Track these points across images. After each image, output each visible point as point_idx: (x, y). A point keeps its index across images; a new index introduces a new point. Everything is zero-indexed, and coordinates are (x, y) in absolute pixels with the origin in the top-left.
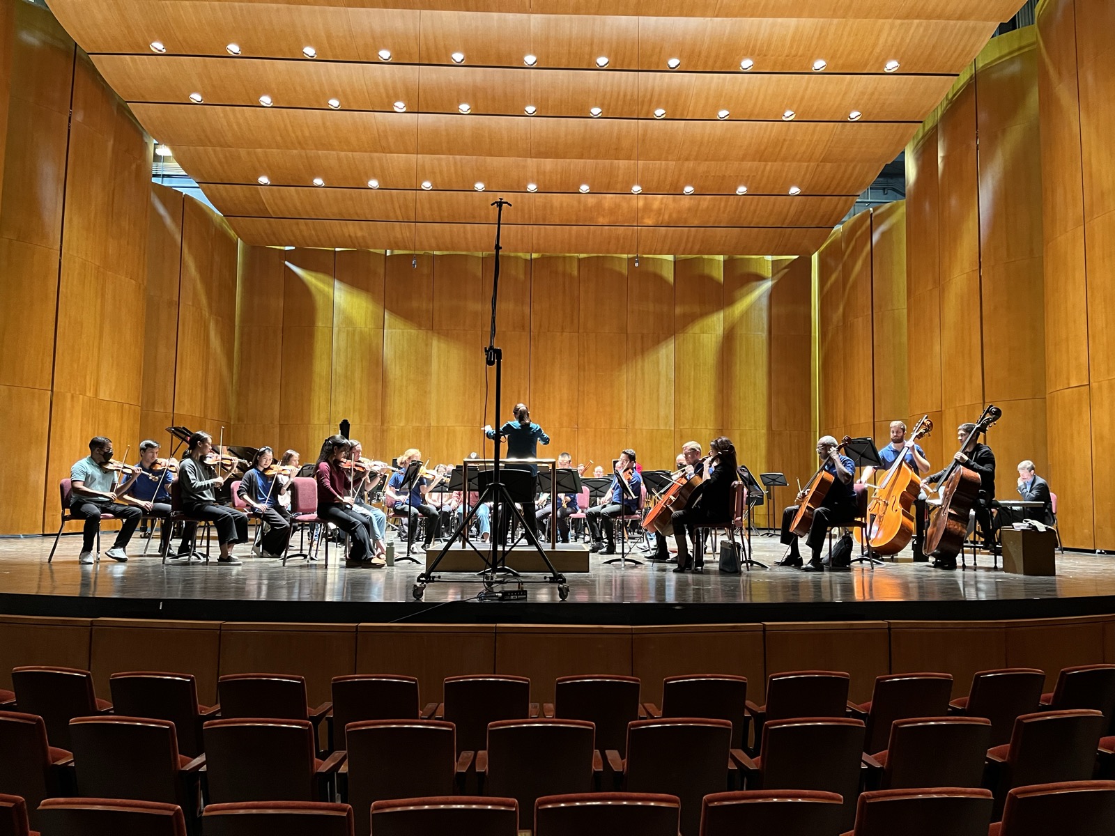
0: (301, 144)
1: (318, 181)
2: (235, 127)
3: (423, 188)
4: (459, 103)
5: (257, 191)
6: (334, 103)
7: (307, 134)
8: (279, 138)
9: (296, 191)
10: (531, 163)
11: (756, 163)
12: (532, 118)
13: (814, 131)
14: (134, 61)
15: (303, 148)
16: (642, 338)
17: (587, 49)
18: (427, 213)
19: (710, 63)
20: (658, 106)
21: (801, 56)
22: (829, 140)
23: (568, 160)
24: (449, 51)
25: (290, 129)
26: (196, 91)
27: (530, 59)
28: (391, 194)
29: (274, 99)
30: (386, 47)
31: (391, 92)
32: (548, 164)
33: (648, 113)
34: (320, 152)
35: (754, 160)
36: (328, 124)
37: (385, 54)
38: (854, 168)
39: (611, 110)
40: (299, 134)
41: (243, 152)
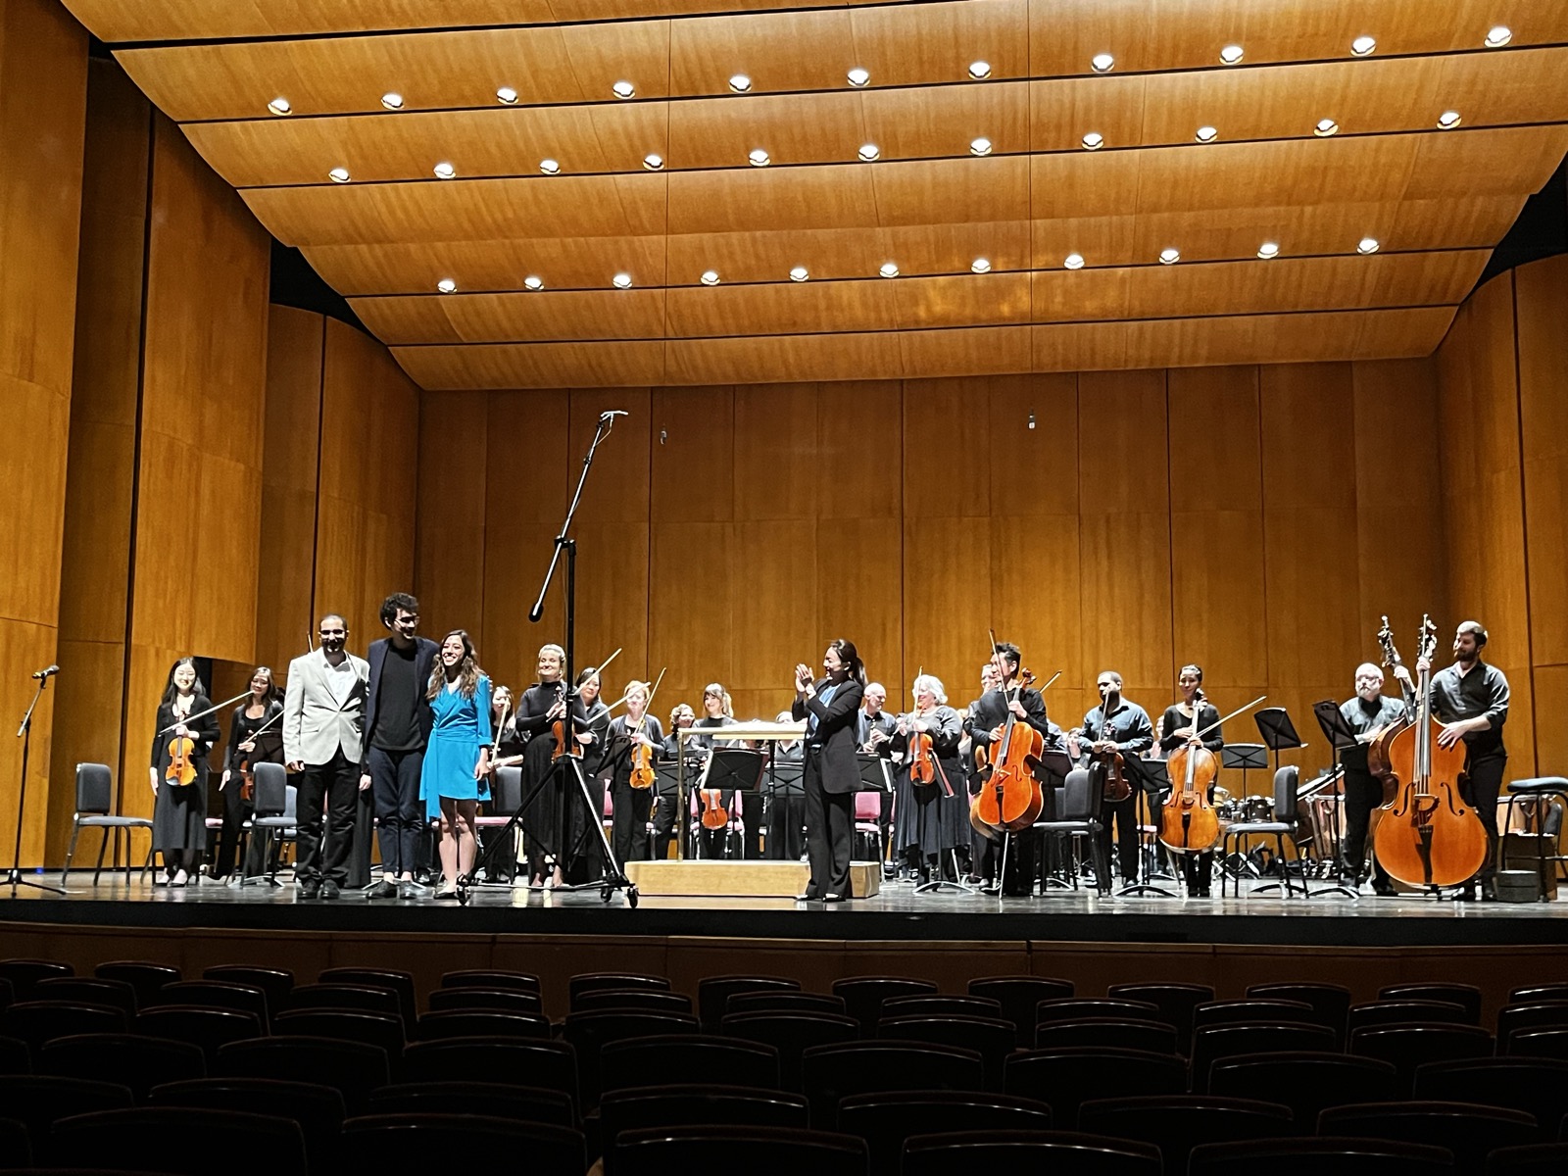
0: (502, 230)
1: (533, 282)
2: (400, 214)
3: (704, 281)
4: (749, 150)
5: (438, 305)
6: (550, 165)
7: (510, 215)
8: (466, 225)
9: (499, 298)
10: (883, 234)
11: (1282, 208)
12: (874, 165)
13: (1377, 150)
14: (246, 130)
15: (506, 237)
17: (950, 54)
18: (715, 322)
19: (1166, 57)
20: (1088, 129)
21: (1325, 35)
22: (1409, 163)
23: (945, 225)
24: (724, 77)
25: (482, 205)
26: (339, 165)
27: (858, 76)
28: (653, 297)
29: (458, 168)
30: (623, 78)
31: (637, 142)
32: (912, 233)
33: (1071, 143)
34: (534, 240)
35: (1278, 203)
36: (542, 197)
37: (624, 88)
38: (1472, 203)
39: (1006, 143)
40: (498, 216)
41: (412, 247)
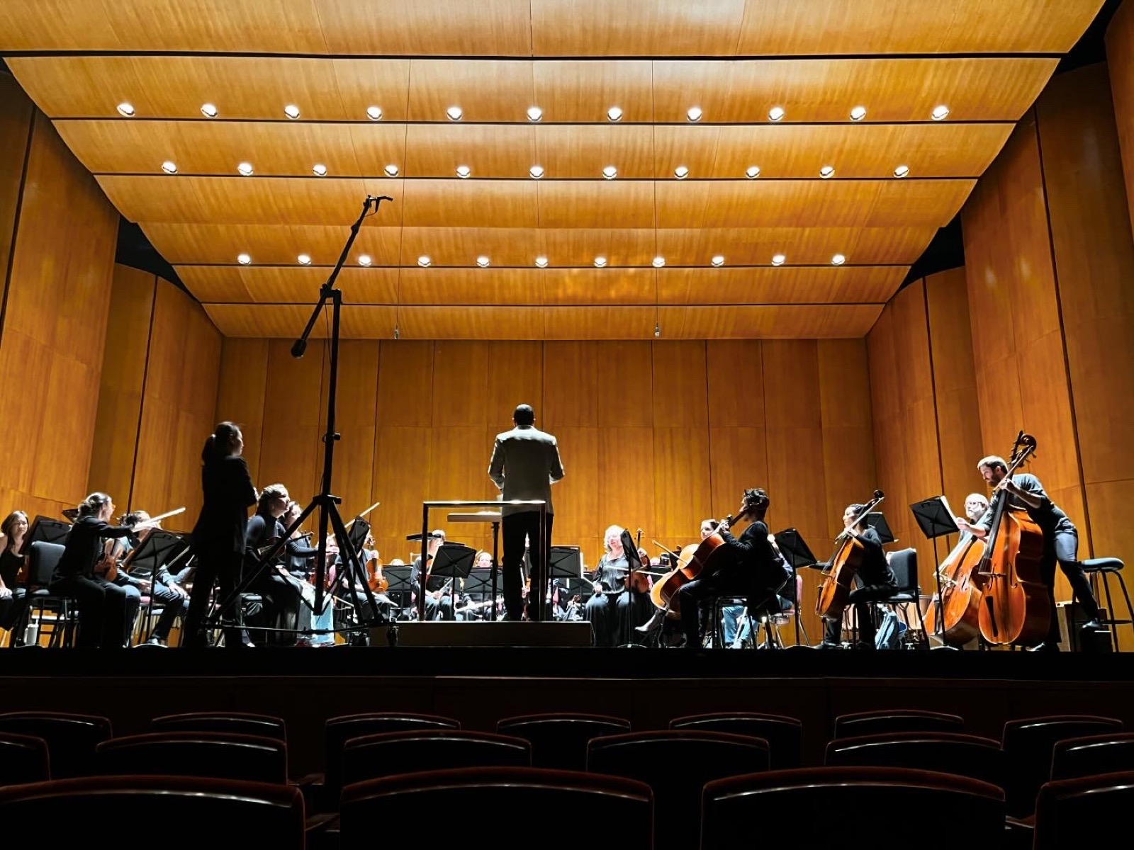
0: (284, 217)
1: (304, 259)
2: (213, 200)
3: (420, 264)
4: (457, 164)
5: (237, 272)
6: (320, 169)
7: (290, 205)
8: (259, 211)
9: (280, 271)
10: (539, 233)
11: (792, 229)
12: (539, 182)
13: (856, 190)
14: (101, 127)
15: (286, 222)
16: (671, 432)
17: (598, 99)
18: (425, 293)
19: (735, 113)
20: (679, 164)
21: (837, 103)
22: (873, 201)
23: (580, 230)
24: (444, 105)
25: (271, 198)
26: (169, 159)
27: (535, 113)
28: (385, 274)
29: (256, 168)
30: (375, 103)
31: (381, 154)
32: (558, 234)
33: (668, 172)
34: (306, 226)
35: (790, 225)
36: (313, 193)
37: (374, 112)
38: (905, 232)
39: (626, 171)
40: (283, 206)
41: (222, 228)
